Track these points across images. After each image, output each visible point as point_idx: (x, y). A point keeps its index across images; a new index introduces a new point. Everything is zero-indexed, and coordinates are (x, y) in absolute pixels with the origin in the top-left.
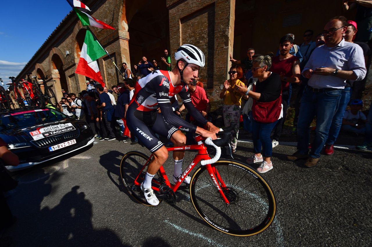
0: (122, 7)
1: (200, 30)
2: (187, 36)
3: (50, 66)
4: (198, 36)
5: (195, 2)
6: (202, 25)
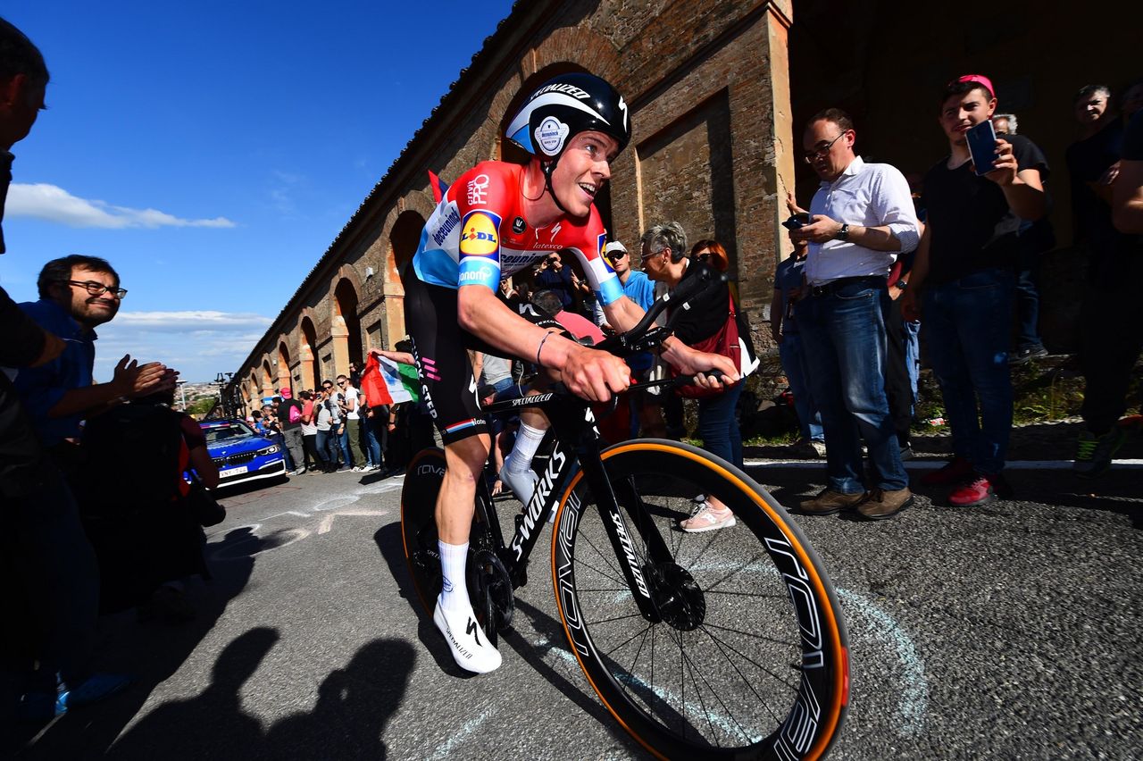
0: (494, 146)
1: (692, 165)
2: (658, 186)
3: (329, 308)
4: (687, 182)
5: (673, 99)
6: (696, 152)
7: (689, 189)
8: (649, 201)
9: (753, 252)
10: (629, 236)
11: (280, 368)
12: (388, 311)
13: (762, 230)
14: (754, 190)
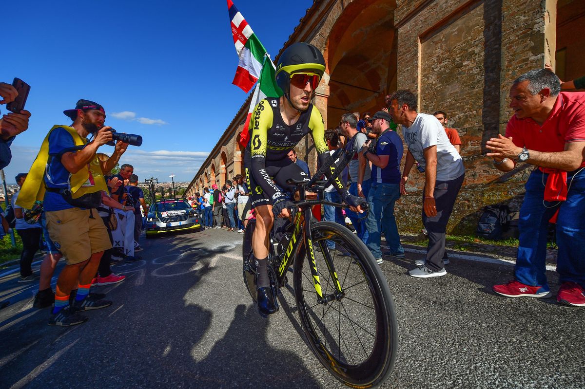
0: (323, 50)
1: (464, 43)
2: (434, 61)
6: (468, 33)
7: (460, 60)
8: (426, 73)
11: (211, 176)
14: (521, 53)
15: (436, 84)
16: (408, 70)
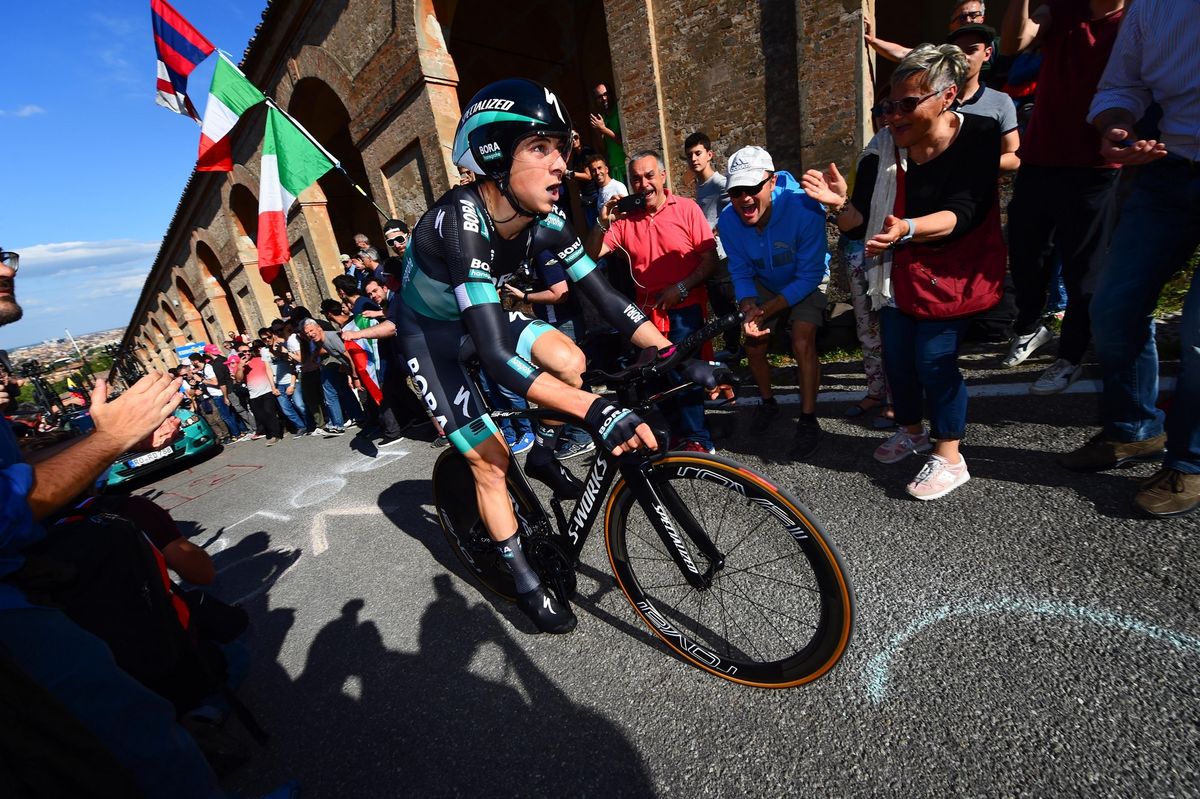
2: (678, 10)
7: (726, 11)
8: (665, 36)
9: (823, 103)
10: (639, 91)
11: (185, 310)
12: (310, 225)
13: (839, 69)
14: (827, 6)
15: (686, 64)
16: (628, 28)
